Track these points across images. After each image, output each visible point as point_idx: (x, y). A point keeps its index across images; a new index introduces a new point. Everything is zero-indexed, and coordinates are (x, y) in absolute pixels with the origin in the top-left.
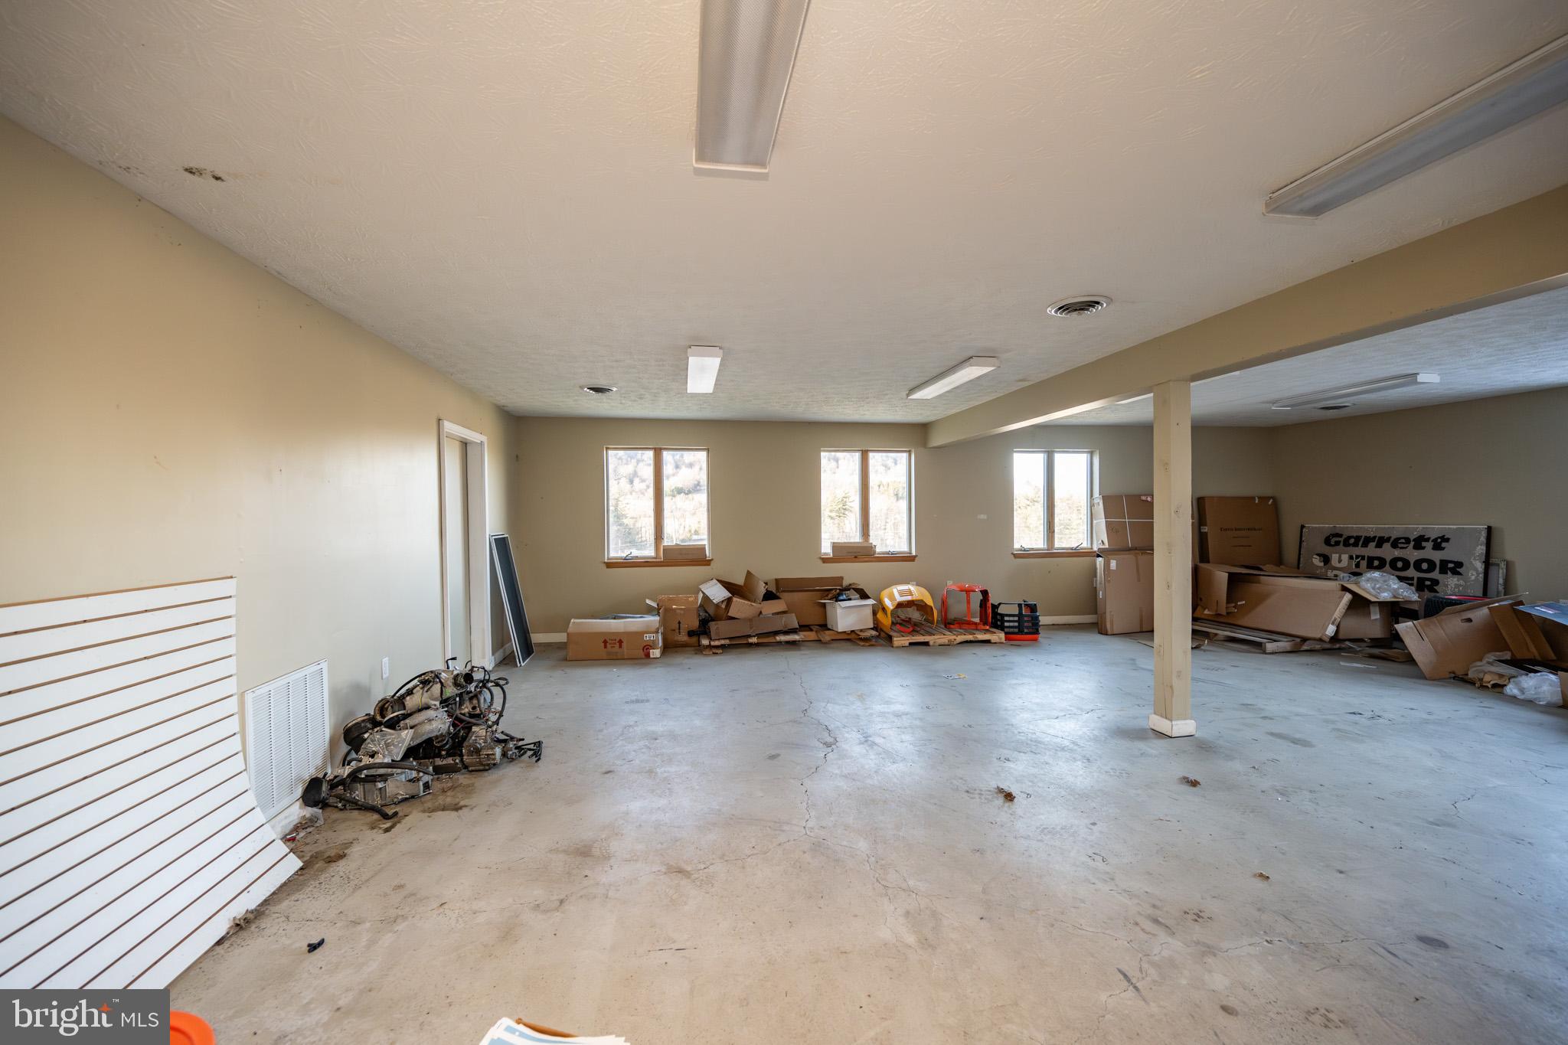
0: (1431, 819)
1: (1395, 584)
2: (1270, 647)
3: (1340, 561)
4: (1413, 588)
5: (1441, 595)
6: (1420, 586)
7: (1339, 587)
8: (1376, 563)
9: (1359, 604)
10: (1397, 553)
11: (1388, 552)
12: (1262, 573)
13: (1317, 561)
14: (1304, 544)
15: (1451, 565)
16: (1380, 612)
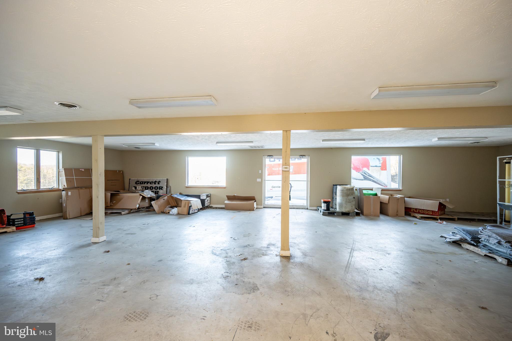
0: (159, 240)
1: (151, 193)
2: (123, 213)
3: (139, 188)
4: (154, 193)
5: (159, 194)
6: (156, 193)
7: (139, 194)
8: (147, 188)
9: (144, 198)
10: (151, 185)
11: (149, 185)
12: (120, 193)
13: (134, 189)
14: (130, 184)
15: (161, 188)
16: (148, 199)
